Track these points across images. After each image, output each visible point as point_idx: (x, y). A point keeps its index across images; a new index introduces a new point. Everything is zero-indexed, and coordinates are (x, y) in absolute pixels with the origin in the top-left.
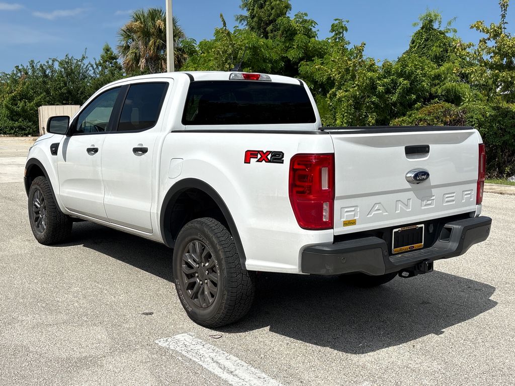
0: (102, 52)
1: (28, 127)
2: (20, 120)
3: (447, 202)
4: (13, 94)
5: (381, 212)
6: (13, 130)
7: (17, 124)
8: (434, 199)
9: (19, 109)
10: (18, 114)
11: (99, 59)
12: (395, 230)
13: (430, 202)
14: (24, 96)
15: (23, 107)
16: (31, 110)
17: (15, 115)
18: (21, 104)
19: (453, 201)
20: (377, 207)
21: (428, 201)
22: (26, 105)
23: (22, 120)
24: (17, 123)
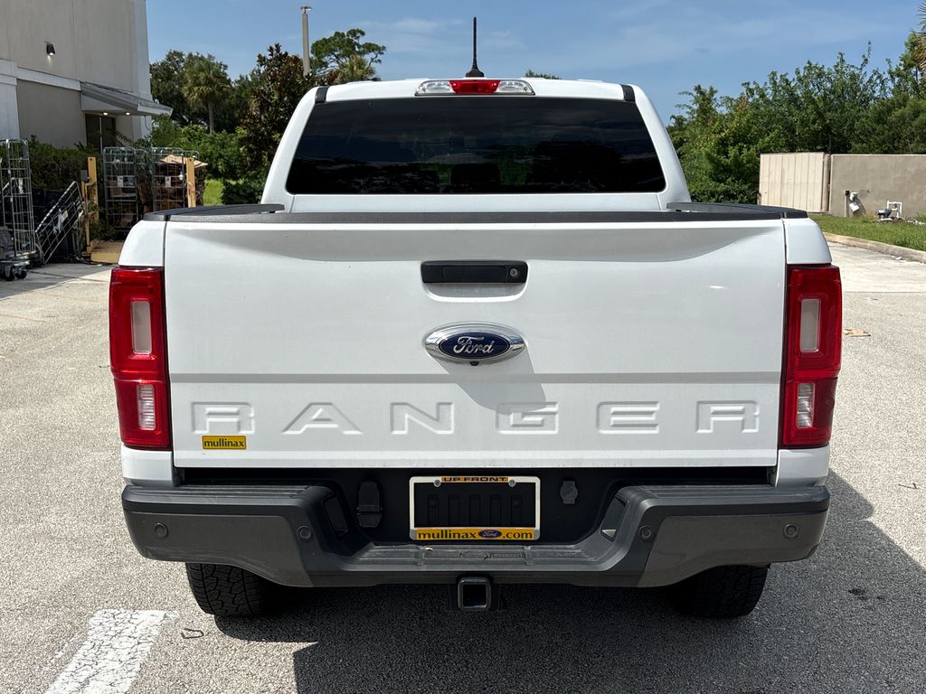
0: (904, 50)
1: (741, 192)
2: (729, 180)
3: (617, 426)
4: (723, 134)
5: (335, 426)
6: (714, 197)
7: (722, 187)
8: (554, 413)
9: (728, 161)
10: (727, 170)
11: (897, 63)
12: (414, 480)
13: (538, 419)
14: (742, 138)
15: (735, 157)
16: (748, 162)
17: (721, 171)
18: (732, 151)
19: (653, 426)
20: (319, 412)
21: (525, 414)
22: (741, 154)
23: (732, 181)
24: (722, 184)
